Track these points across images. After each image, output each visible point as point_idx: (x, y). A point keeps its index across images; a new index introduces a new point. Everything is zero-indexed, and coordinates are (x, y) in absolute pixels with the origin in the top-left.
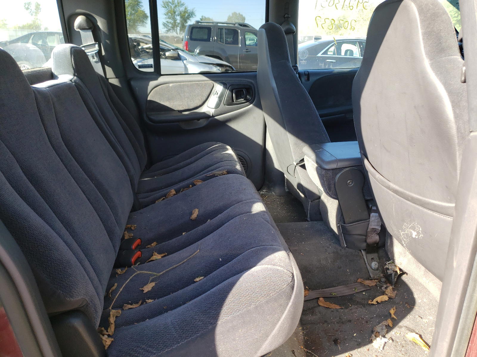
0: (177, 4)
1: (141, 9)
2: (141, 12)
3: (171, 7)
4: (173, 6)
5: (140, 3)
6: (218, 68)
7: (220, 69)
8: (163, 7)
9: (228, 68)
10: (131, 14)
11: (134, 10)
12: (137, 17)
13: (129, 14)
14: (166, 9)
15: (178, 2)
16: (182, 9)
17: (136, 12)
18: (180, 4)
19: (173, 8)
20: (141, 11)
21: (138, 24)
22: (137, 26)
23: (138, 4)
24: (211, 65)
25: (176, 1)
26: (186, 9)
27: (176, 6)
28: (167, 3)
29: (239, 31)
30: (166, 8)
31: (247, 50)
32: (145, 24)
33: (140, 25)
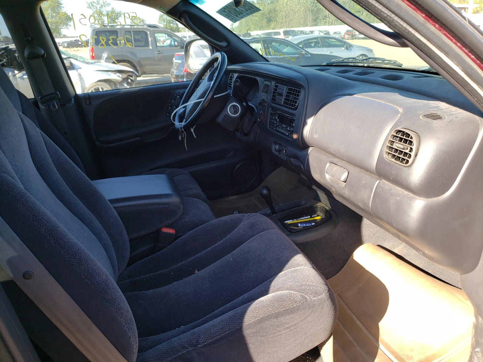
0: (102, 4)
1: (62, 11)
2: (63, 14)
3: (96, 7)
4: (98, 7)
5: (61, 4)
6: (118, 74)
7: (121, 76)
8: (88, 8)
9: (130, 74)
10: (52, 17)
11: (54, 12)
12: (60, 19)
13: (50, 16)
14: (91, 10)
15: (103, 2)
16: (109, 9)
17: (58, 14)
18: (105, 4)
19: (98, 8)
20: (62, 12)
21: (62, 27)
22: (60, 29)
23: (58, 6)
24: (110, 73)
25: (101, 2)
26: (113, 9)
27: (102, 6)
28: (92, 3)
29: (149, 32)
30: (91, 8)
31: (159, 51)
32: (69, 26)
33: (64, 27)
